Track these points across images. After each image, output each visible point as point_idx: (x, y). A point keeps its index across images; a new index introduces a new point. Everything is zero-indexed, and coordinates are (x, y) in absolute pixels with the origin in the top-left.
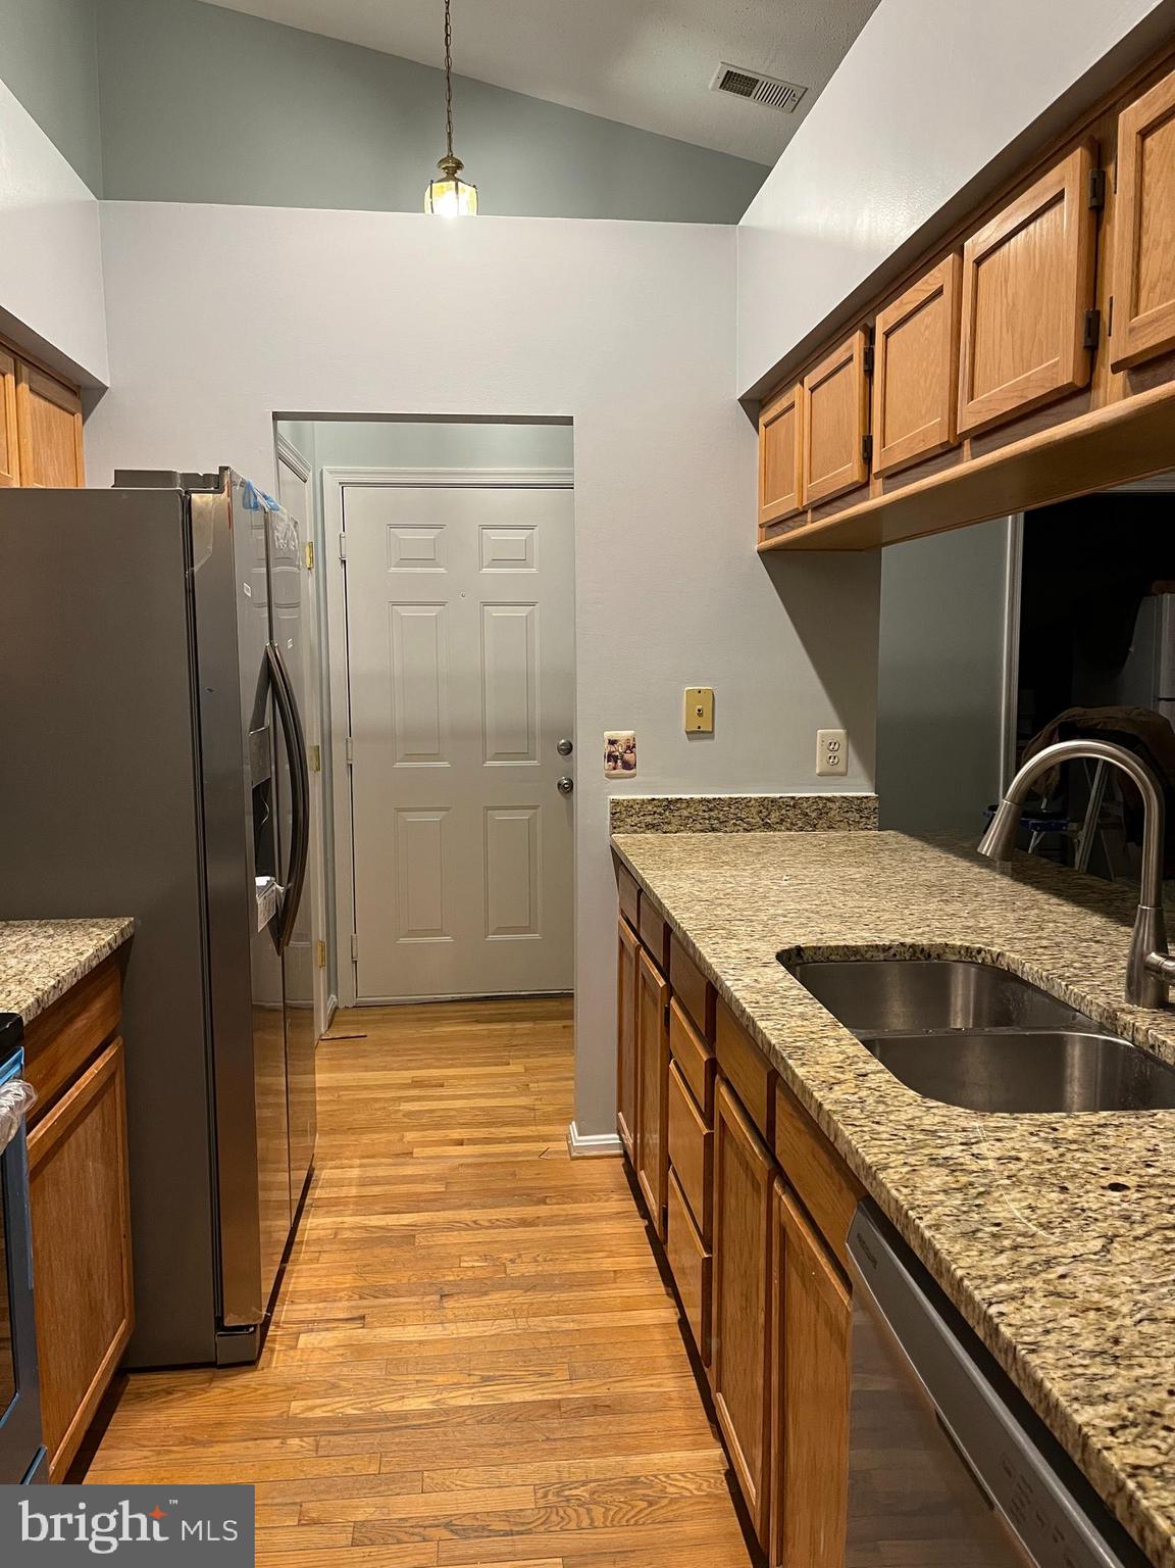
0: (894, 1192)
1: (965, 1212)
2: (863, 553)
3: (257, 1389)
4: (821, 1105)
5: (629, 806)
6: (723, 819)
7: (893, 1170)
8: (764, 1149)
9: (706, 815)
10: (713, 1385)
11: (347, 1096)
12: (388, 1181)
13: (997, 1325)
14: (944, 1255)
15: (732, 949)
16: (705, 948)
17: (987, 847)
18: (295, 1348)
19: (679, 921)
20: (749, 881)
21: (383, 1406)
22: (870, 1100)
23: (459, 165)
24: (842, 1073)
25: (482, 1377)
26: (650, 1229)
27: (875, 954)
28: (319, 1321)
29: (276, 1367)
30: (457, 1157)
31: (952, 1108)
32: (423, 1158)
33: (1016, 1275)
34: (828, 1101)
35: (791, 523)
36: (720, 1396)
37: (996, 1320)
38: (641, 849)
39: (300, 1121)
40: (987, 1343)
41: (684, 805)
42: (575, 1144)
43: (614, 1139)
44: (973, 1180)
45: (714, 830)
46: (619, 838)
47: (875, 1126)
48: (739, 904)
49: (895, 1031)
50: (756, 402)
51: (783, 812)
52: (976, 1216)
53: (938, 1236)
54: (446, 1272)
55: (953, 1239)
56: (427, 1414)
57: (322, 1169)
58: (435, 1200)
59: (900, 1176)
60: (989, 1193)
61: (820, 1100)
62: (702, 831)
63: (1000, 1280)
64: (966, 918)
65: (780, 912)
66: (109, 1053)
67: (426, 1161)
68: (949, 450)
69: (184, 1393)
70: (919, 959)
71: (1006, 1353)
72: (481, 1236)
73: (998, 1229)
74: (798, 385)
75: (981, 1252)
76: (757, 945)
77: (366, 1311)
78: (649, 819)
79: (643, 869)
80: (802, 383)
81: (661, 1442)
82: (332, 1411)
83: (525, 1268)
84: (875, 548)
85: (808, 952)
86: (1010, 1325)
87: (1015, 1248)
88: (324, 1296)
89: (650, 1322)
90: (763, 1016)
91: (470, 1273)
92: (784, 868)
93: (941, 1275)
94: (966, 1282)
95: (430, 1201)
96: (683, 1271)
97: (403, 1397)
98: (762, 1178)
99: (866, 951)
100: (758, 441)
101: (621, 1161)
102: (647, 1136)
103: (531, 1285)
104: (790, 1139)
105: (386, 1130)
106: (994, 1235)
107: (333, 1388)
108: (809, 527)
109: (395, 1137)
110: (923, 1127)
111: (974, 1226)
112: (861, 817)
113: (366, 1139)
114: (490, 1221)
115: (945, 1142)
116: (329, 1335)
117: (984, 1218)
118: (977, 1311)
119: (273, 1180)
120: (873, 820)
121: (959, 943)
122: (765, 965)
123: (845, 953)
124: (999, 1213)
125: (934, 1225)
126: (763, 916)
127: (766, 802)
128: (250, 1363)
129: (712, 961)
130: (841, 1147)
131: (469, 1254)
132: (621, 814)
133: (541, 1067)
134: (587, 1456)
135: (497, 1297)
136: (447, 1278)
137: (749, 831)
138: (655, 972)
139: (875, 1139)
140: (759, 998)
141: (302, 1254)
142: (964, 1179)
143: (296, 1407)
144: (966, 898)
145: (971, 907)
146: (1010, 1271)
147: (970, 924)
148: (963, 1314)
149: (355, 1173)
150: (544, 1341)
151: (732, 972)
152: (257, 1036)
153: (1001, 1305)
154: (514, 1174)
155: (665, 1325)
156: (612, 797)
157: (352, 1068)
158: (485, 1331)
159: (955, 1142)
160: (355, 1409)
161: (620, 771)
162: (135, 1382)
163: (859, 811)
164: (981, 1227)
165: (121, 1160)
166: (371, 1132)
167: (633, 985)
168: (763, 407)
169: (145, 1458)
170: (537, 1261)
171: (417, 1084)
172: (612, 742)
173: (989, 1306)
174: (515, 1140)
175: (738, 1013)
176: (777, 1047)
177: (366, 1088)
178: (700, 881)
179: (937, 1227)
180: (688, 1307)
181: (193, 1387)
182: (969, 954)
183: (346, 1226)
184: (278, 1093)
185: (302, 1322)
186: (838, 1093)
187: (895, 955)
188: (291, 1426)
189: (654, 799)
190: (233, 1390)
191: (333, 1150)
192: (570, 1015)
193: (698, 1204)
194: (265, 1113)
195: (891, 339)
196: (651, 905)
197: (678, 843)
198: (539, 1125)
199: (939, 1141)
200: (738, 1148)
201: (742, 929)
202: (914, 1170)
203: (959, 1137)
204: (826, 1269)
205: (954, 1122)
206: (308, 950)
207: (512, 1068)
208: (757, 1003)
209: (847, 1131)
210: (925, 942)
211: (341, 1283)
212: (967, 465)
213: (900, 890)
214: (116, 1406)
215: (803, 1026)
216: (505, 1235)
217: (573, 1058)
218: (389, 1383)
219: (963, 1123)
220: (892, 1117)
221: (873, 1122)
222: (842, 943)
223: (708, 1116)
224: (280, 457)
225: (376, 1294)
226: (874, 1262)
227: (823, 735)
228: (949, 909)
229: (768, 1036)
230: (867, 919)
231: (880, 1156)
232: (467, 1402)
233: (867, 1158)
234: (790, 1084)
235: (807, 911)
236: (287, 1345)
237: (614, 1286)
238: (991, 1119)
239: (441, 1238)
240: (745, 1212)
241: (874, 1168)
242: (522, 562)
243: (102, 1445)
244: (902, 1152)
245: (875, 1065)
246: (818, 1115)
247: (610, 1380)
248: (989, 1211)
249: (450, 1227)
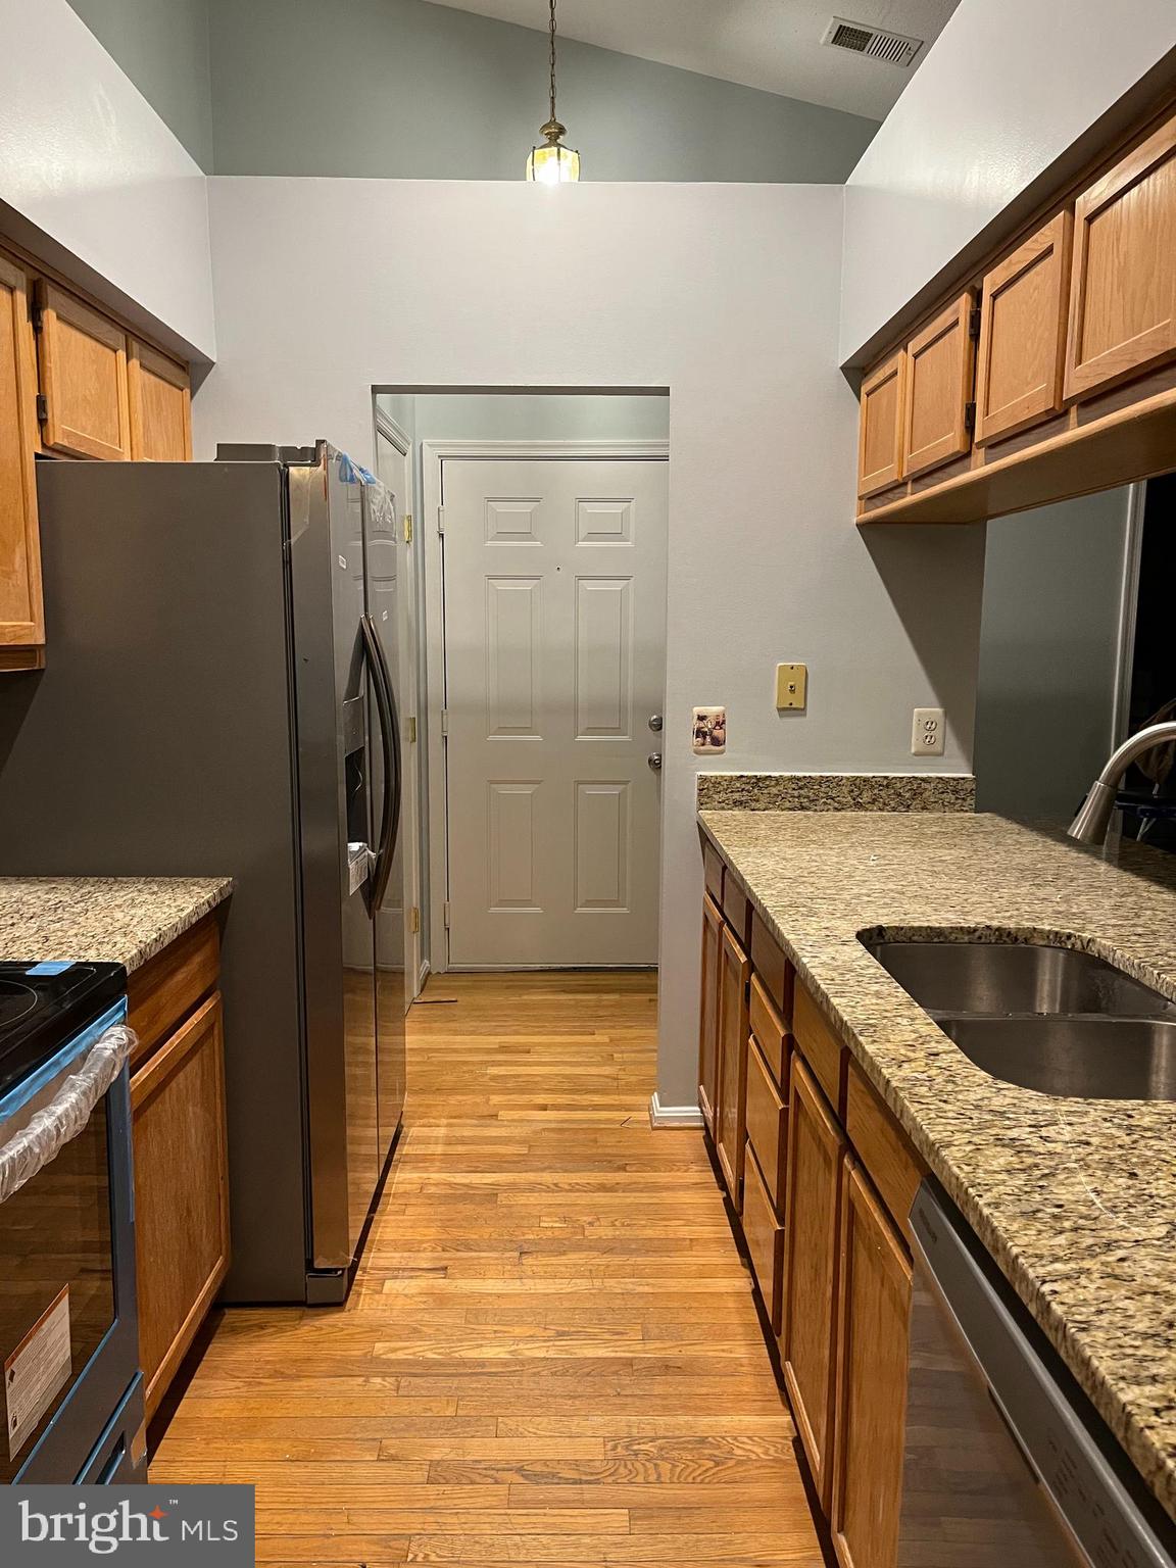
0: (955, 1170)
1: (1026, 1192)
2: (967, 526)
3: (342, 1330)
4: (888, 1081)
5: (716, 782)
6: (812, 797)
7: (956, 1148)
8: (836, 1126)
9: (796, 793)
10: (782, 1353)
11: (438, 1057)
12: (472, 1141)
13: (1049, 1303)
14: (1001, 1232)
15: (811, 927)
16: (785, 926)
17: (1078, 830)
18: (381, 1292)
19: (759, 897)
20: (836, 860)
21: (461, 1353)
22: (939, 1079)
23: (562, 131)
24: (914, 1051)
25: (558, 1332)
26: (727, 1201)
27: (958, 936)
28: (404, 1270)
29: (362, 1310)
30: (542, 1121)
31: (1024, 1090)
32: (508, 1120)
33: (1074, 1256)
34: (896, 1078)
35: (890, 495)
36: (788, 1365)
37: (1049, 1298)
38: (729, 827)
39: (390, 1080)
40: (1039, 1320)
41: (773, 783)
42: (656, 1115)
43: (695, 1112)
44: (1039, 1161)
45: (803, 808)
46: (706, 814)
47: (942, 1104)
48: (823, 882)
49: (977, 1013)
50: (858, 370)
51: (876, 791)
52: (1037, 1196)
53: (997, 1214)
54: (525, 1230)
55: (1012, 1218)
56: (505, 1363)
57: (411, 1126)
58: (519, 1162)
59: (964, 1154)
60: (1054, 1175)
61: (888, 1076)
62: (790, 809)
63: (1056, 1259)
64: (1057, 903)
65: (864, 891)
66: (208, 1005)
67: (509, 1124)
68: (1054, 418)
69: (275, 1329)
70: (1005, 942)
71: (1056, 1330)
72: (560, 1198)
73: (1060, 1210)
74: (902, 352)
75: (1040, 1232)
76: (839, 923)
77: (450, 1263)
78: (736, 796)
79: (727, 845)
80: (906, 350)
81: (729, 1405)
82: (414, 1354)
83: (604, 1231)
84: (980, 521)
85: (890, 932)
86: (1062, 1303)
87: (1075, 1230)
88: (408, 1246)
89: (723, 1290)
90: (837, 992)
91: (550, 1233)
92: (873, 849)
93: (997, 1251)
94: (1021, 1260)
95: (515, 1162)
96: (757, 1243)
97: (481, 1346)
98: (833, 1155)
99: (950, 933)
100: (858, 412)
101: (702, 1133)
102: (726, 1109)
103: (608, 1248)
104: (860, 1116)
105: (473, 1092)
106: (1054, 1216)
107: (415, 1332)
108: (909, 499)
109: (479, 1099)
110: (992, 1108)
111: (1036, 1206)
112: (957, 798)
113: (453, 1100)
114: (570, 1184)
115: (1013, 1123)
116: (414, 1282)
117: (1046, 1199)
118: (1031, 1288)
119: (362, 1134)
120: (969, 801)
121: (1048, 928)
122: (844, 943)
123: (928, 936)
124: (1063, 1194)
125: (994, 1203)
126: (846, 896)
127: (858, 782)
128: (339, 1305)
129: (790, 937)
130: (906, 1124)
131: (549, 1215)
132: (708, 790)
133: (625, 1038)
134: (656, 1413)
135: (573, 1257)
136: (527, 1237)
137: (839, 810)
138: (737, 948)
139: (941, 1117)
140: (835, 974)
141: (389, 1205)
142: (1029, 1161)
143: (380, 1348)
144: (1060, 882)
145: (1064, 892)
146: (1069, 1251)
147: (1060, 909)
148: (1017, 1291)
149: (442, 1132)
150: (618, 1302)
151: (809, 949)
152: (347, 996)
153: (1055, 1284)
154: (595, 1141)
155: (739, 1294)
156: (699, 773)
157: (440, 1031)
158: (562, 1289)
159: (1024, 1124)
160: (435, 1353)
161: (709, 747)
162: (231, 1316)
163: (955, 792)
164: (1042, 1207)
165: (219, 1106)
166: (457, 1094)
167: (716, 962)
168: (866, 375)
169: (238, 1388)
170: (614, 1225)
171: (504, 1049)
172: (701, 718)
173: (1042, 1284)
174: (597, 1107)
175: (812, 990)
176: (849, 1023)
177: (455, 1051)
178: (784, 859)
179: (997, 1205)
180: (761, 1278)
181: (283, 1324)
182: (1058, 939)
183: (432, 1181)
184: (367, 1051)
185: (387, 1269)
186: (907, 1070)
187: (980, 938)
188: (374, 1366)
189: (742, 776)
190: (321, 1329)
191: (421, 1109)
192: (654, 989)
193: (772, 1178)
194: (356, 1070)
195: (998, 301)
196: (734, 881)
197: (765, 821)
198: (623, 1094)
199: (1007, 1122)
200: (811, 1122)
201: (823, 907)
202: (978, 1149)
203: (1028, 1119)
204: (891, 1244)
205: (1024, 1104)
206: (400, 917)
207: (598, 1038)
208: (833, 980)
209: (913, 1108)
210: (1012, 926)
211: (425, 1235)
212: (1073, 433)
213: (991, 873)
214: (211, 1339)
215: (877, 1004)
216: (584, 1199)
217: (656, 1031)
218: (469, 1331)
219: (1033, 1105)
220: (960, 1097)
221: (940, 1101)
222: (926, 924)
223: (784, 1090)
224: (379, 430)
225: (459, 1248)
226: (935, 1238)
227: (920, 714)
228: (1041, 893)
229: (840, 1012)
230: (954, 900)
231: (945, 1134)
232: (541, 1354)
233: (931, 1135)
234: (860, 1061)
235: (893, 891)
236: (374, 1290)
237: (690, 1253)
238: (1064, 1103)
239: (522, 1199)
240: (817, 1187)
241: (937, 1145)
242: (617, 536)
243: (197, 1374)
244: (967, 1131)
245: (949, 1045)
246: (886, 1091)
247: (684, 1342)
248: (1052, 1192)
249: (532, 1188)
